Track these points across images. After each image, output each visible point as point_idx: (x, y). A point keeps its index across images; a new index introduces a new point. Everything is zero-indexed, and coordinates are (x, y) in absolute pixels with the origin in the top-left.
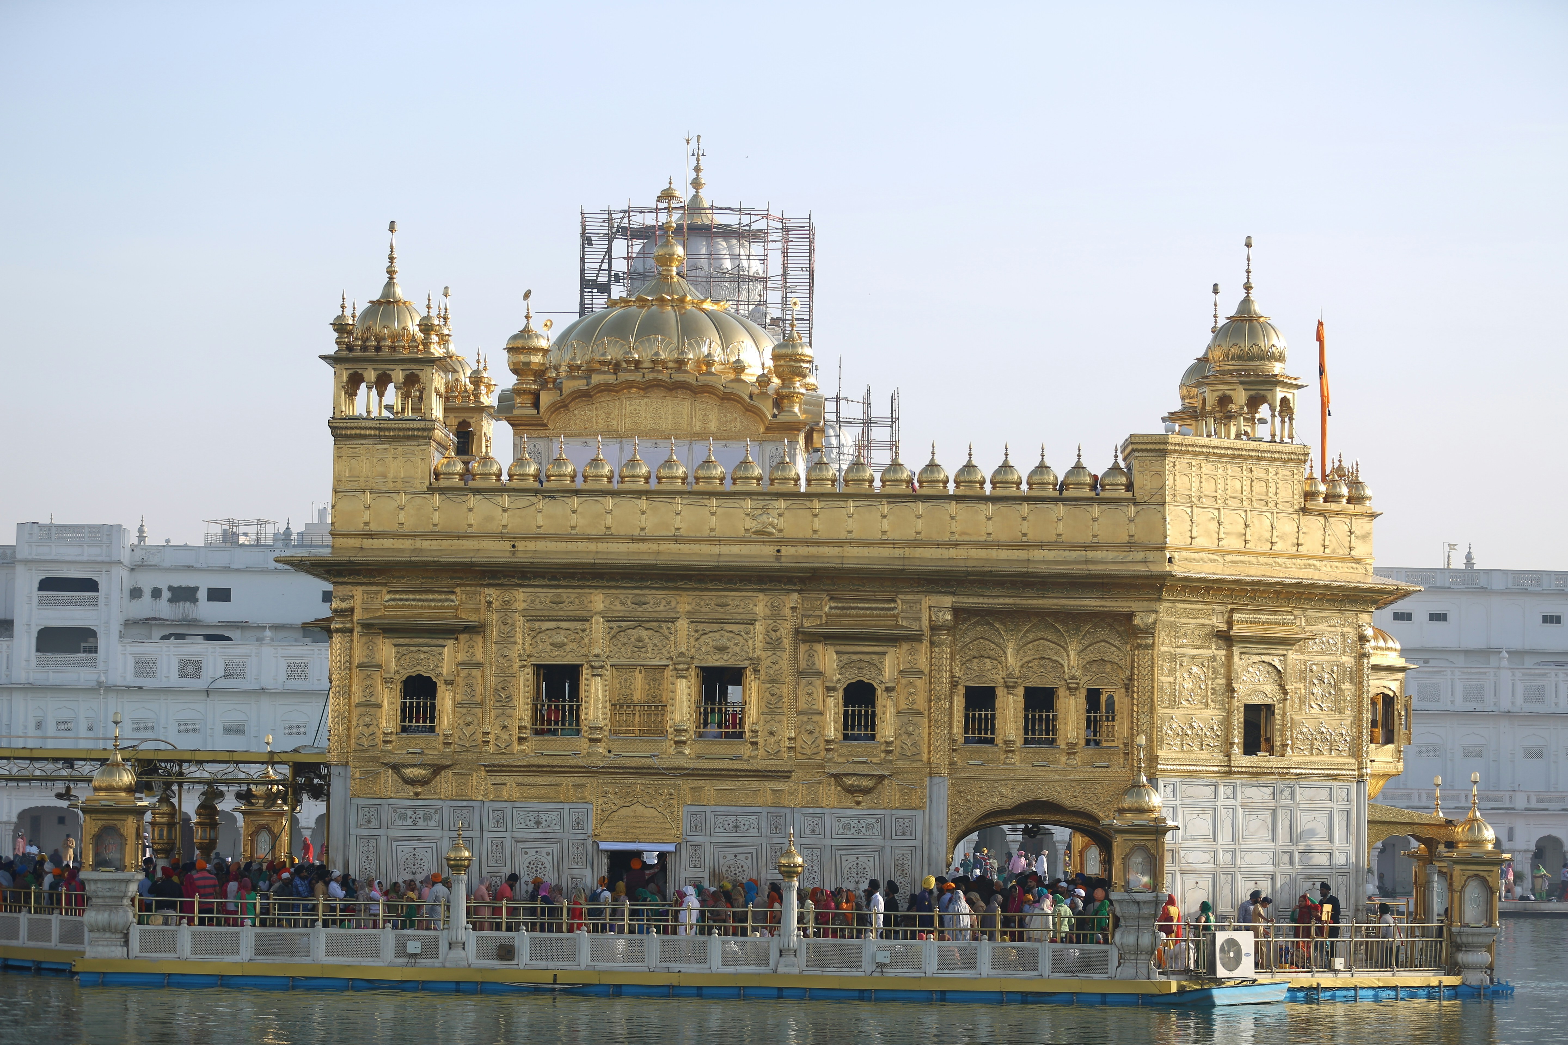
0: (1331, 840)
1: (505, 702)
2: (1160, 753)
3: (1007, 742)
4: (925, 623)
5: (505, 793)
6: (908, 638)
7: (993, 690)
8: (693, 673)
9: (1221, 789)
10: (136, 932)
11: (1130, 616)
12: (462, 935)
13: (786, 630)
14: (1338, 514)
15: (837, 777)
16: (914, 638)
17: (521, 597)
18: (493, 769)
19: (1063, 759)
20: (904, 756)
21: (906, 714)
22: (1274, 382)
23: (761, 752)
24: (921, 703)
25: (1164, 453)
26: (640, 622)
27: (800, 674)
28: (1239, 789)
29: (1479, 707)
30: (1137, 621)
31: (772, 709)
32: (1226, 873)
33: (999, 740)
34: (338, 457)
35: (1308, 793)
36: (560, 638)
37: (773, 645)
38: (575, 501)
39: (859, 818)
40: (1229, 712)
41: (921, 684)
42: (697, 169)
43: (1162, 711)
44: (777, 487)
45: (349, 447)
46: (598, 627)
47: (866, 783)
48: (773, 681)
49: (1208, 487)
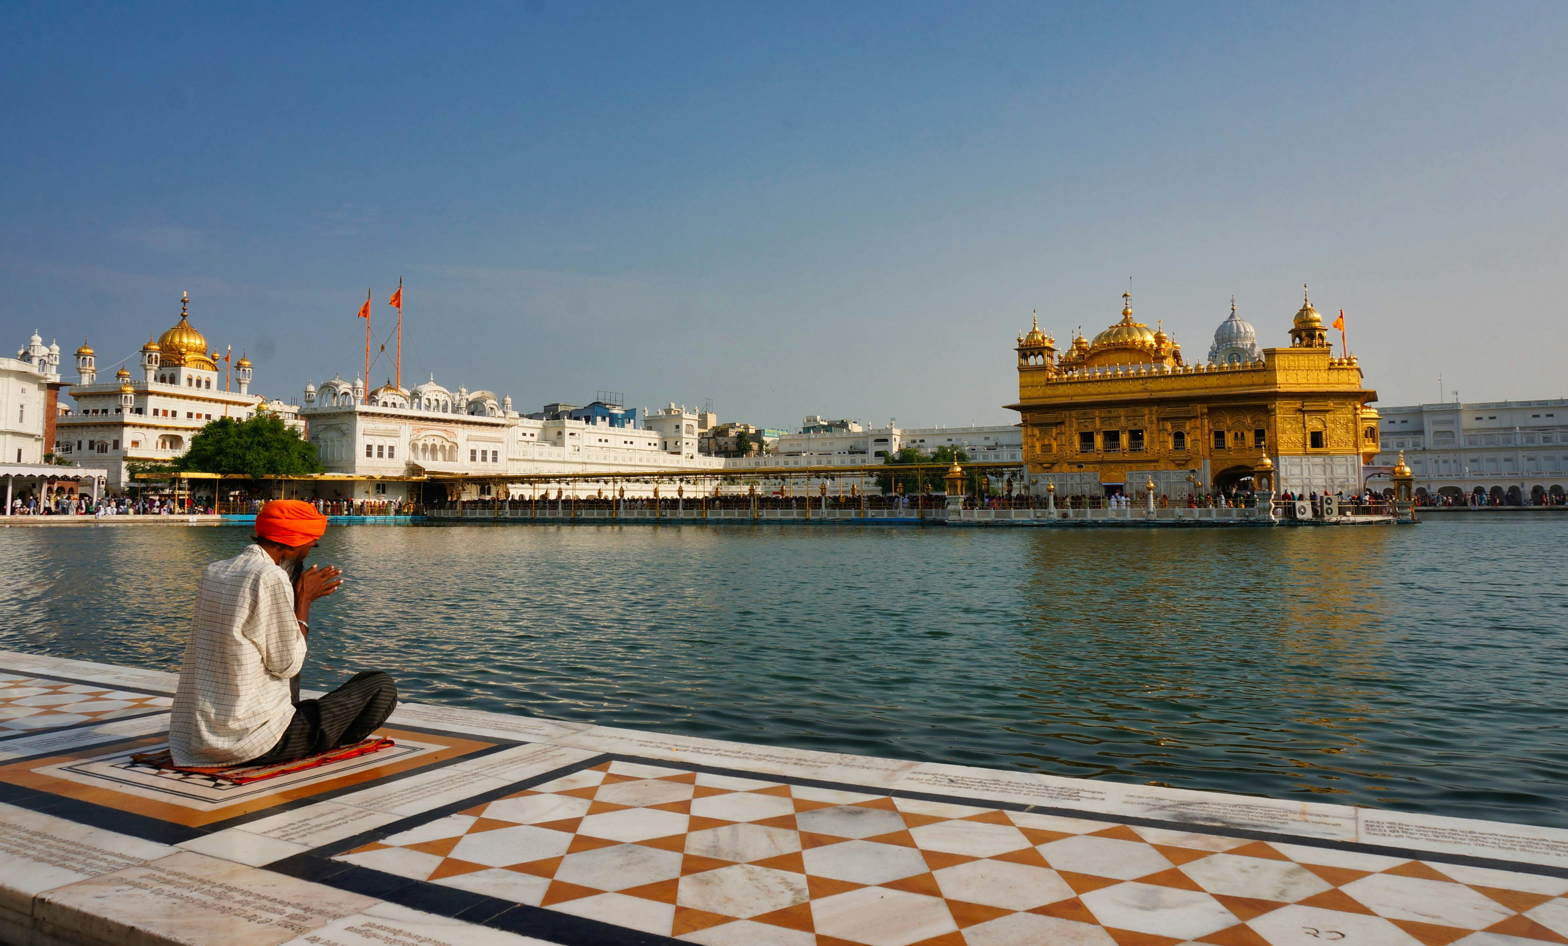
0: (1347, 474)
1: (1072, 444)
2: (1279, 448)
3: (1229, 448)
4: (1199, 412)
5: (1073, 470)
6: (1193, 417)
7: (1223, 432)
8: (1127, 432)
9: (1303, 459)
10: (962, 512)
11: (1266, 406)
12: (1052, 510)
13: (1154, 417)
14: (1343, 369)
15: (1173, 461)
16: (1196, 417)
17: (1074, 413)
18: (1070, 464)
19: (1248, 452)
20: (1194, 454)
21: (1194, 441)
22: (1316, 329)
23: (1149, 455)
24: (1199, 437)
25: (1275, 354)
26: (1110, 418)
27: (1160, 431)
28: (1310, 458)
29: (1510, 445)
30: (1269, 407)
31: (1152, 442)
32: (1307, 486)
33: (1226, 447)
34: (1021, 377)
35: (1337, 459)
36: (1087, 424)
37: (1151, 422)
38: (1089, 385)
39: (1181, 473)
40: (1305, 434)
41: (1199, 431)
42: (1233, 305)
43: (1279, 435)
44: (1150, 375)
45: (1023, 374)
46: (1097, 421)
47: (1182, 462)
48: (1151, 433)
49: (1292, 364)
